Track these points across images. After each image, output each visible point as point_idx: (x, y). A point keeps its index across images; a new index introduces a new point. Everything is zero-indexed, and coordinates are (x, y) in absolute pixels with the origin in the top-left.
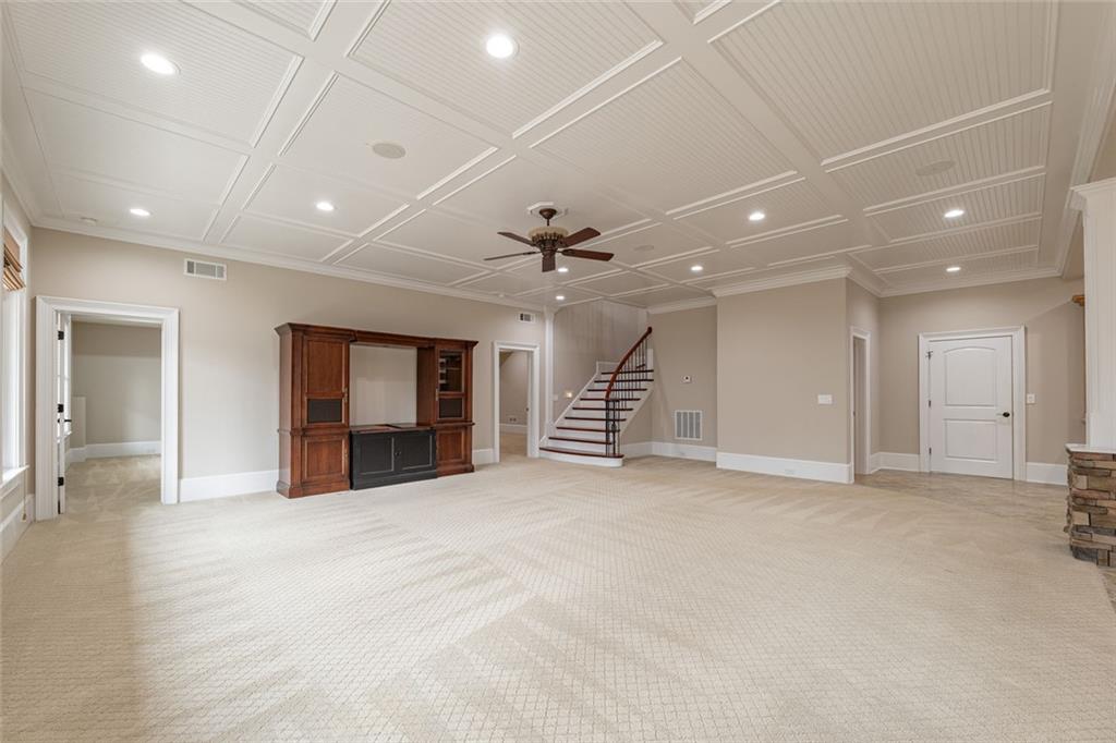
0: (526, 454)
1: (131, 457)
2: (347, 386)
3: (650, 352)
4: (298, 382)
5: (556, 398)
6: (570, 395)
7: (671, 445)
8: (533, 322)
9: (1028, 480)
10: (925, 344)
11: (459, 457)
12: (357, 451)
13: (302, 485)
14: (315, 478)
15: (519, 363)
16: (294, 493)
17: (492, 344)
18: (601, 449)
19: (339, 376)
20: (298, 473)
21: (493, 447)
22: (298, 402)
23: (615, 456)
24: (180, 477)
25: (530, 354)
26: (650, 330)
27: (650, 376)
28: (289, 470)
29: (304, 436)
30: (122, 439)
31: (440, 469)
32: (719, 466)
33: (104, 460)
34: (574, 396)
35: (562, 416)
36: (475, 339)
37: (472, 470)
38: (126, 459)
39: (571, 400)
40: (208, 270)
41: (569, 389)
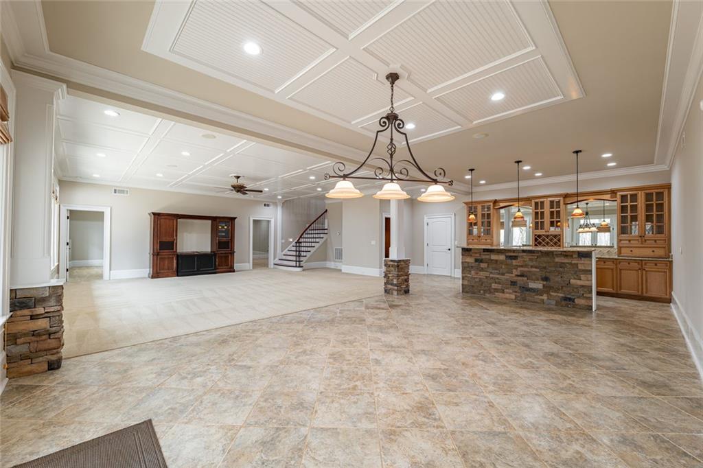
0: (268, 267)
1: (91, 266)
2: (176, 236)
3: (326, 221)
4: (156, 234)
5: (283, 241)
6: (291, 240)
7: (333, 263)
8: (271, 207)
9: (456, 276)
10: (426, 219)
11: (228, 265)
12: (180, 261)
13: (156, 274)
14: (162, 271)
15: (264, 225)
16: (153, 277)
17: (249, 218)
18: (294, 264)
19: (174, 232)
20: (155, 270)
21: (249, 262)
22: (155, 241)
23: (299, 267)
24: (110, 270)
25: (269, 221)
26: (326, 211)
27: (326, 231)
28: (151, 269)
29: (158, 255)
30: (88, 259)
31: (217, 270)
32: (343, 271)
33: (80, 268)
34: (293, 241)
35: (286, 250)
36: (235, 216)
37: (234, 271)
38: (88, 267)
39: (291, 242)
40: (122, 192)
41: (291, 238)
